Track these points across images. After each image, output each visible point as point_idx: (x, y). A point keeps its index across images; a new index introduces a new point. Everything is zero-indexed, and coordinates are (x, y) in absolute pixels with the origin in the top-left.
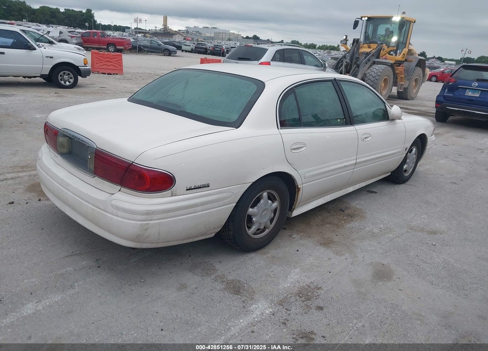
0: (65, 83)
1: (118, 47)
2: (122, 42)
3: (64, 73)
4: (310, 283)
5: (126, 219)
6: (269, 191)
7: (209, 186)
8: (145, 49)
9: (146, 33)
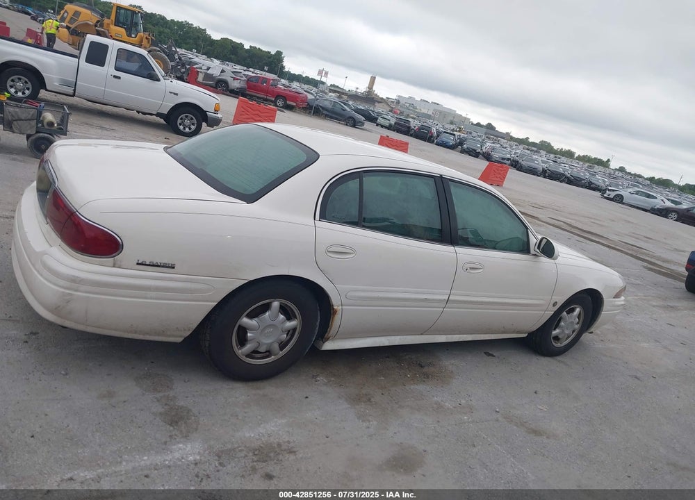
0: (184, 128)
1: (288, 102)
2: (296, 97)
3: (187, 117)
4: (285, 442)
5: (50, 282)
6: (283, 301)
7: (174, 268)
8: (324, 112)
9: (343, 94)
